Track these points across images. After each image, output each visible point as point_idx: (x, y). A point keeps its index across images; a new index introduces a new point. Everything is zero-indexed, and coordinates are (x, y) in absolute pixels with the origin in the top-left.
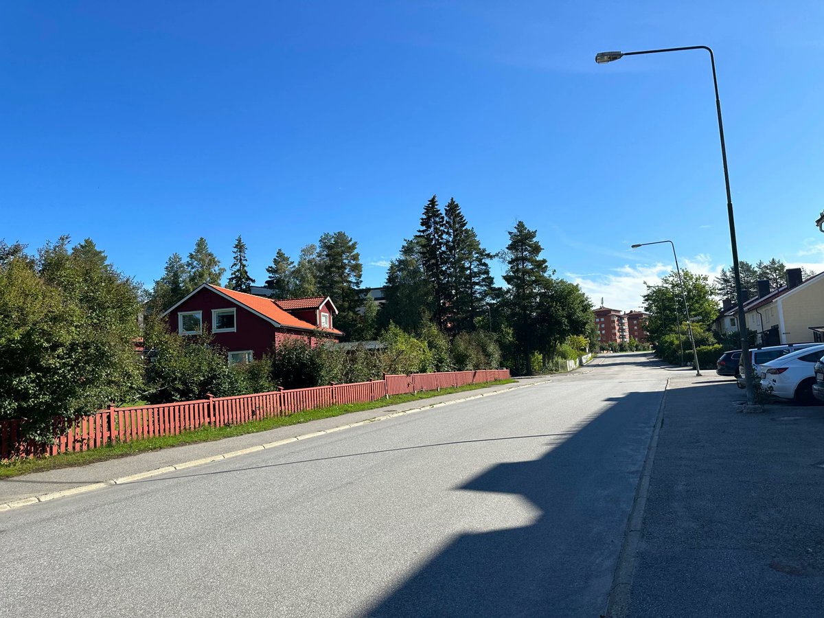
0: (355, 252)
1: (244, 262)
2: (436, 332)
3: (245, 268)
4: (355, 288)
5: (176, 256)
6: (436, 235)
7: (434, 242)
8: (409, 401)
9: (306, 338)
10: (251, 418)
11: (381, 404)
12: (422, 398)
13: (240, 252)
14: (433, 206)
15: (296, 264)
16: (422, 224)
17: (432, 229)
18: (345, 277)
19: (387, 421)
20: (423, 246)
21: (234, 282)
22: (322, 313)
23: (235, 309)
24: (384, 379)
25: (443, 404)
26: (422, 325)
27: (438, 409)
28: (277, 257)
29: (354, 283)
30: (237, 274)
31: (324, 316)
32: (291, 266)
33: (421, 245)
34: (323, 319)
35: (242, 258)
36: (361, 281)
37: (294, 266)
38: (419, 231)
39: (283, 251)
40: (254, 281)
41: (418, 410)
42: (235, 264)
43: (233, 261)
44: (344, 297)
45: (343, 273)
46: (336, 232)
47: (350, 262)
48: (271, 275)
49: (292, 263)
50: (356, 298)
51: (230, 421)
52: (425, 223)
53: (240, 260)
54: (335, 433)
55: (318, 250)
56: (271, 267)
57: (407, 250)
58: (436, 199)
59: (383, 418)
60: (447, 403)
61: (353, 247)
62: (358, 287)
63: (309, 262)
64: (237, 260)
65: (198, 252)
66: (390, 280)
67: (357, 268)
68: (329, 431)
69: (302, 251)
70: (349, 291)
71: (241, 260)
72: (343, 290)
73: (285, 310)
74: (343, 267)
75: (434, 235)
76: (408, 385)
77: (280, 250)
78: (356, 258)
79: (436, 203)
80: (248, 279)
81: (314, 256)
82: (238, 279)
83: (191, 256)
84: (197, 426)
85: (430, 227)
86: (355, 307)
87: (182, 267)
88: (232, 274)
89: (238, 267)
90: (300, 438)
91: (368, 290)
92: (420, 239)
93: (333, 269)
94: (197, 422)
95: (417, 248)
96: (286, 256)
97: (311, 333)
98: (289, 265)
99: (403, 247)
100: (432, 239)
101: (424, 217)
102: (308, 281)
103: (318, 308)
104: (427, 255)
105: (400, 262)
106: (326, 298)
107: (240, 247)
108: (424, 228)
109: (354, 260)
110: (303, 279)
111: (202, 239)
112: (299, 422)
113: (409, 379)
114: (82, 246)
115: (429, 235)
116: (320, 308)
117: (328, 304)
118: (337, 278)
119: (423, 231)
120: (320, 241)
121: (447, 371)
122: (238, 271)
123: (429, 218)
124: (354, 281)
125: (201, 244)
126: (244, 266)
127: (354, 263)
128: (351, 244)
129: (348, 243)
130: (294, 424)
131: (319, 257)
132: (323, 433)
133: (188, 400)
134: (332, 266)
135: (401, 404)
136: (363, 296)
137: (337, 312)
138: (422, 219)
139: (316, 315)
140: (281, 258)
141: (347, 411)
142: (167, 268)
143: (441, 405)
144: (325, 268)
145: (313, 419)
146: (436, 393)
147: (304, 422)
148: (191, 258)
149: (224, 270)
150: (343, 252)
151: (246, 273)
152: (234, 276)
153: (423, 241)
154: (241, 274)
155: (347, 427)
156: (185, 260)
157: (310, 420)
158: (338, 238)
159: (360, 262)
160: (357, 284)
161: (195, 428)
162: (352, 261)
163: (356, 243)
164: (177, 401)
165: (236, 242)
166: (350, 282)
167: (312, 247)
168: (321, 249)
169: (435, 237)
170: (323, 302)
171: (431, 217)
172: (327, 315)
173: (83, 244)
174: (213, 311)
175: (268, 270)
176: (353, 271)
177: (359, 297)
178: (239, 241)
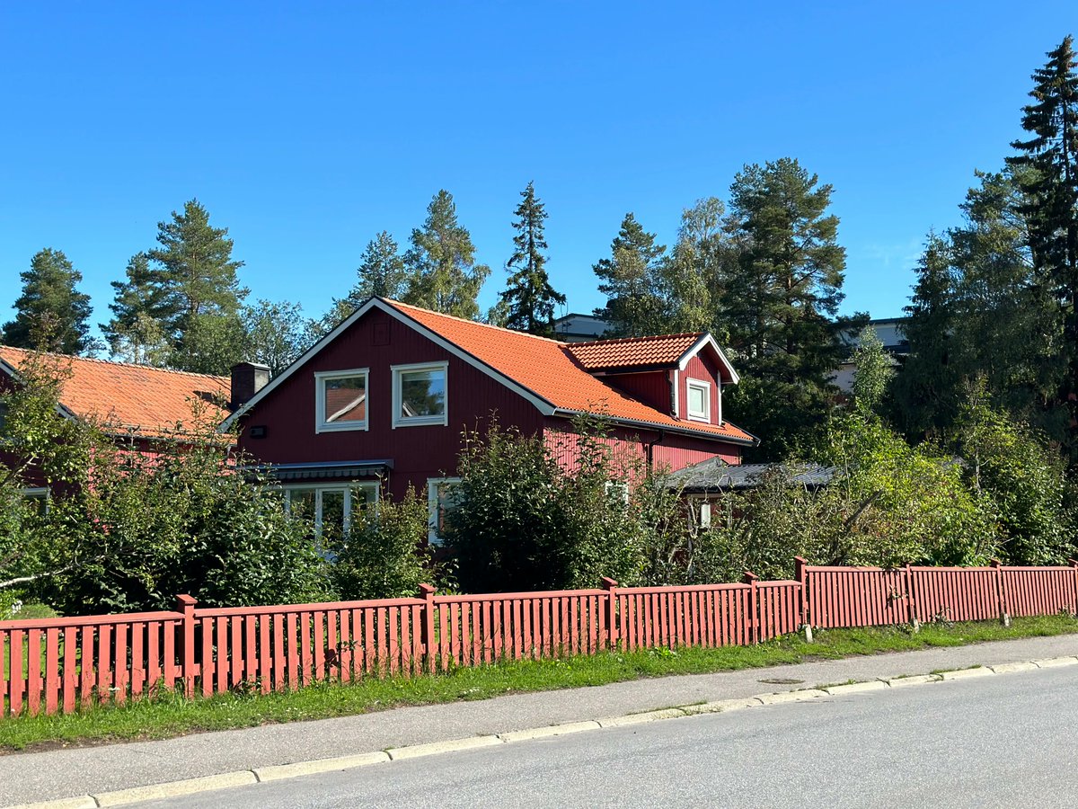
0: (826, 213)
1: (540, 251)
2: (1010, 440)
3: (543, 266)
4: (824, 313)
5: (384, 240)
6: (1070, 155)
7: (1063, 176)
8: (881, 651)
9: (639, 447)
10: (321, 673)
11: (779, 653)
12: (929, 644)
13: (531, 224)
14: (1062, 70)
15: (668, 253)
16: (1028, 124)
17: (1059, 136)
18: (795, 282)
19: (738, 715)
20: (1030, 190)
21: (514, 301)
22: (690, 381)
23: (446, 364)
24: (798, 578)
25: (984, 672)
26: (966, 417)
27: (956, 685)
28: (622, 234)
29: (821, 301)
30: (521, 280)
31: (694, 387)
32: (658, 258)
33: (1025, 189)
34: (694, 398)
35: (535, 240)
36: (841, 296)
37: (666, 260)
38: (1018, 145)
39: (637, 220)
40: (561, 299)
41: (880, 686)
42: (517, 257)
43: (512, 248)
44: (791, 340)
45: (789, 273)
46: (773, 160)
47: (809, 241)
48: (606, 282)
49: (661, 250)
50: (828, 343)
51: (252, 677)
52: (1037, 120)
53: (529, 245)
54: (532, 747)
55: (728, 212)
56: (607, 262)
57: (983, 204)
58: (1073, 47)
59: (730, 706)
60: (1000, 669)
61: (820, 200)
62: (833, 312)
63: (704, 245)
64: (523, 244)
65: (432, 227)
66: (929, 288)
67: (829, 259)
68: (513, 737)
69: (685, 218)
70: (804, 324)
71: (532, 244)
72: (789, 321)
73: (590, 371)
74: (790, 256)
75: (1064, 156)
76: (890, 600)
77: (630, 216)
78: (826, 230)
79: (1072, 60)
80: (550, 293)
81: (717, 230)
82: (525, 294)
83: (417, 238)
84: (137, 687)
85: (1051, 132)
86: (818, 370)
87: (398, 265)
88: (509, 282)
89: (524, 264)
90: (398, 754)
91: (862, 321)
92: (1024, 170)
93: (763, 263)
94: (139, 676)
95: (1016, 197)
96: (644, 231)
97: (652, 436)
98: (653, 255)
99: (972, 194)
100: (1058, 169)
101: (1035, 103)
102: (692, 296)
103: (675, 365)
104: (1042, 215)
105: (960, 237)
106: (700, 337)
107: (530, 212)
108: (1033, 135)
109: (821, 235)
110: (680, 291)
111: (443, 194)
112: (462, 697)
113: (894, 583)
114: (179, 219)
115: (1049, 155)
116: (683, 364)
117: (707, 355)
118: (771, 287)
119: (1030, 146)
120: (734, 187)
121: (1049, 563)
122: (525, 272)
123: (1049, 105)
124: (820, 295)
125: (441, 208)
126: (539, 260)
127: (821, 243)
128: (813, 190)
129: (805, 189)
130: (445, 700)
131: (727, 230)
132: (492, 741)
133: (147, 609)
134: (759, 254)
135: (847, 661)
136: (846, 337)
137: (735, 378)
138: (1028, 109)
139: (670, 385)
140: (632, 235)
141: (643, 671)
142: (363, 270)
143: (975, 673)
144: (741, 262)
145: (515, 690)
146: (988, 631)
147: (479, 697)
148: (416, 243)
149: (487, 270)
150: (791, 215)
151: (544, 277)
152: (513, 286)
153: (1032, 175)
154: (531, 283)
155: (591, 726)
156: (404, 247)
157: (504, 691)
158: (778, 175)
159: (838, 242)
160: (830, 303)
161: (129, 692)
162: (815, 240)
163: (828, 189)
164: (118, 610)
165: (522, 200)
166: (812, 298)
167: (713, 204)
168: (736, 210)
169: (1066, 163)
170: (691, 348)
171: (1055, 101)
172: (707, 385)
173: (182, 213)
174: (394, 369)
175: (598, 271)
176: (817, 266)
177: (836, 340)
178: (529, 195)
